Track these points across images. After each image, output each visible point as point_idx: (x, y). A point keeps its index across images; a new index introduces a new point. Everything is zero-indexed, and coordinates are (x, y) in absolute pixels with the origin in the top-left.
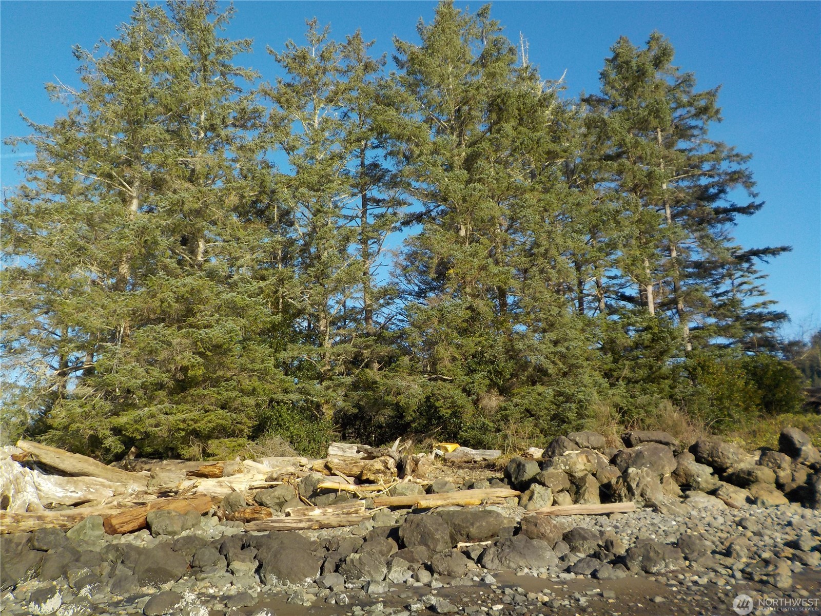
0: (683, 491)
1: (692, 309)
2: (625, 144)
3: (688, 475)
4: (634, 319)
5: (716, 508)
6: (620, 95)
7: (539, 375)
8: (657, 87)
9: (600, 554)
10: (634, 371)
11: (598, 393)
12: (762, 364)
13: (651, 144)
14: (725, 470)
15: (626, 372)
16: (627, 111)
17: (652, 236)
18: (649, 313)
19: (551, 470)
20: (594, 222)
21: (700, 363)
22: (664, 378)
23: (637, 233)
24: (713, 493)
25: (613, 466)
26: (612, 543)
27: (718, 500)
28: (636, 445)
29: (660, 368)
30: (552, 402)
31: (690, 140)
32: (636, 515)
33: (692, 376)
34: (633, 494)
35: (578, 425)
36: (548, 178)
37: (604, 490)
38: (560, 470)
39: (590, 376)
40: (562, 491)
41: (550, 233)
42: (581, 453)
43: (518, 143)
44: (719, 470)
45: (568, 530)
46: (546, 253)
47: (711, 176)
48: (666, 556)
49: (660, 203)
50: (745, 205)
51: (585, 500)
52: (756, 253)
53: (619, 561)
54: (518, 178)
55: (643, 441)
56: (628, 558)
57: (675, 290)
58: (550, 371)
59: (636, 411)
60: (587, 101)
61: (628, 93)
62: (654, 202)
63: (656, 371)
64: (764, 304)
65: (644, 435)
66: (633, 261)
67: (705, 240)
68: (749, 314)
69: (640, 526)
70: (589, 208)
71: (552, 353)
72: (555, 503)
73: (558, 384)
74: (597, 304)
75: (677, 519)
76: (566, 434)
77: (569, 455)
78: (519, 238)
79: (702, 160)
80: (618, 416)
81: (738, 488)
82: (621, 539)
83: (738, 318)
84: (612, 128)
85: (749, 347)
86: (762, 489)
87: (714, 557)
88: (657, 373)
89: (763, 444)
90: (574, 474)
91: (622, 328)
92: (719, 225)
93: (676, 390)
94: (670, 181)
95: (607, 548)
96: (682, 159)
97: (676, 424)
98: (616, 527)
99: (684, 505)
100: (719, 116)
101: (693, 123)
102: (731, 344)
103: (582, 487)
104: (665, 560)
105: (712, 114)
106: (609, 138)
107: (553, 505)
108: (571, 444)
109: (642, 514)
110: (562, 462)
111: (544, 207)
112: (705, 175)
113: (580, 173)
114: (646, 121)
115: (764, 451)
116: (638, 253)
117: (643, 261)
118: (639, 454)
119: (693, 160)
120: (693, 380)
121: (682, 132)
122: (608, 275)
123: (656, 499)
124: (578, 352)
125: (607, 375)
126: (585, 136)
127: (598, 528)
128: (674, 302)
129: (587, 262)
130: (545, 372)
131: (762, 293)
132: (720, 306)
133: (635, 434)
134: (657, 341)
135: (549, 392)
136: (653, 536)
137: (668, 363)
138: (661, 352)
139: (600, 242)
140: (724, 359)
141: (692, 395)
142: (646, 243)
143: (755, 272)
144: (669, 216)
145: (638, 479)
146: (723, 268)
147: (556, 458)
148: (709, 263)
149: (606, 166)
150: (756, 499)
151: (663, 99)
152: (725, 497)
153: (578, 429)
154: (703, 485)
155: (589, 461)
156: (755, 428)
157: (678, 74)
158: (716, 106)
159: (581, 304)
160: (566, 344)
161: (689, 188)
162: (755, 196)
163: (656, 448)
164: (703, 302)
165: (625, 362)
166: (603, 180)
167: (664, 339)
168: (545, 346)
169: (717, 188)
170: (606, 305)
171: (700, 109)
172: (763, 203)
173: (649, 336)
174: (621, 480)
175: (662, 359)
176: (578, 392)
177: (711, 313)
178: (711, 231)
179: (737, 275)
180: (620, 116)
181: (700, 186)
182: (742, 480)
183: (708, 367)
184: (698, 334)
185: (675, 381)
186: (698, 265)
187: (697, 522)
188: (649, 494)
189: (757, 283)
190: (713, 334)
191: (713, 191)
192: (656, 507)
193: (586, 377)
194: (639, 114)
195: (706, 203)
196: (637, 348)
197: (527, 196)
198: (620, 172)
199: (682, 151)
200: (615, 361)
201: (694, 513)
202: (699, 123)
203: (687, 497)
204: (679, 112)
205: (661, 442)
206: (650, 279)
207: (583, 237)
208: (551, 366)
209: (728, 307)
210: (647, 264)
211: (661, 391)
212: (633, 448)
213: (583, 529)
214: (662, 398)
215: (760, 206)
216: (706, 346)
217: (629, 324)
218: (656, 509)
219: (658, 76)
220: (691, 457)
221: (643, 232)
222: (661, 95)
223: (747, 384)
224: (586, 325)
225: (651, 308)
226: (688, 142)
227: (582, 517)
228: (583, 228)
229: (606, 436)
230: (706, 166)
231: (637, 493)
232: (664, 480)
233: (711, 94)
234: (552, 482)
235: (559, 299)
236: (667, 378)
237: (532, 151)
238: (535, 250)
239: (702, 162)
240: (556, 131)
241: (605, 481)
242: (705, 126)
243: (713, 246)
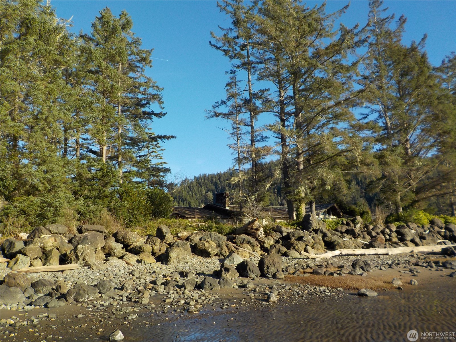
0: (106, 257)
1: (125, 162)
2: (101, 67)
3: (110, 249)
4: (94, 163)
5: (121, 265)
6: (102, 39)
7: (33, 190)
8: (122, 40)
9: (52, 293)
10: (90, 192)
11: (67, 203)
12: (155, 193)
13: (115, 70)
14: (129, 246)
15: (86, 192)
16: (105, 49)
17: (110, 120)
18: (103, 161)
19: (31, 246)
20: (78, 106)
21: (125, 190)
22: (106, 197)
23: (101, 116)
24: (121, 258)
25: (70, 244)
26: (60, 287)
27: (123, 261)
28: (85, 233)
29: (104, 191)
30: (39, 206)
31: (135, 73)
32: (78, 271)
33: (121, 197)
34: (79, 259)
35: (53, 220)
36: (54, 75)
37: (62, 257)
38: (37, 246)
39: (64, 193)
40: (37, 258)
41: (50, 107)
42: (52, 236)
43: (37, 50)
44: (126, 246)
45: (36, 281)
46: (46, 119)
47: (144, 94)
48: (89, 292)
49: (116, 103)
50: (158, 112)
51: (50, 263)
52: (160, 137)
53: (63, 297)
54: (36, 71)
55: (89, 230)
56: (68, 295)
57: (118, 150)
58: (40, 188)
59: (88, 214)
60: (82, 37)
61: (106, 39)
62: (113, 102)
63: (102, 193)
64: (161, 163)
65: (90, 227)
66: (97, 131)
67: (136, 126)
68: (153, 167)
69: (79, 277)
70: (76, 97)
71: (42, 178)
72: (31, 265)
73: (44, 196)
74: (74, 153)
75: (100, 272)
76: (44, 225)
77: (44, 237)
78: (31, 107)
79: (140, 85)
80: (77, 216)
81: (134, 255)
82: (67, 285)
83: (148, 169)
84: (95, 56)
85: (151, 184)
86: (145, 255)
87: (115, 291)
88: (103, 194)
89: (149, 233)
90: (45, 248)
91: (87, 168)
92: (145, 120)
93: (112, 204)
94: (123, 92)
95: (57, 290)
96: (130, 82)
97: (108, 222)
98: (66, 278)
99: (105, 264)
100: (151, 64)
101: (138, 64)
102: (142, 182)
103: (49, 256)
104: (88, 294)
105: (148, 62)
106: (93, 61)
107: (29, 267)
108: (46, 231)
109: (82, 270)
110: (39, 241)
111: (49, 92)
112: (141, 93)
113: (74, 77)
114: (114, 57)
115: (149, 236)
116: (100, 127)
117: (103, 133)
118: (86, 237)
119: (136, 84)
120: (121, 199)
121: (132, 68)
122: (83, 137)
123: (91, 262)
124: (59, 178)
125: (75, 193)
126: (79, 56)
127: (55, 279)
128: (117, 157)
129: (70, 128)
130: (37, 189)
131: (161, 158)
132: (139, 162)
133: (85, 227)
134: (105, 176)
135: (37, 200)
136: (85, 282)
137: (109, 189)
138: (106, 183)
139: (80, 118)
140: (138, 189)
141: (120, 207)
142: (106, 123)
143: (159, 147)
144: (120, 111)
145: (82, 251)
146: (144, 143)
147: (35, 239)
148: (136, 138)
149: (89, 76)
150: (142, 260)
151: (124, 48)
152: (127, 260)
153: (53, 223)
154: (117, 254)
155: (56, 241)
156: (147, 225)
157: (133, 37)
158: (150, 58)
159: (65, 151)
160: (52, 173)
161: (132, 98)
162: (163, 108)
163: (95, 234)
164: (131, 158)
165: (86, 187)
166: (86, 83)
167: (109, 176)
168: (38, 173)
169: (146, 101)
170: (81, 154)
171: (142, 58)
172: (166, 113)
173: (101, 174)
174: (73, 251)
175: (106, 187)
176: (55, 201)
177: (135, 165)
178: (140, 123)
179: (151, 148)
180: (100, 51)
181: (138, 98)
182: (137, 251)
183: (129, 192)
184: (127, 175)
185: (111, 199)
186: (131, 139)
187: (110, 273)
188: (87, 259)
189: (160, 152)
190: (134, 176)
191: (144, 102)
192: (90, 266)
193: (62, 193)
194: (110, 52)
195: (139, 108)
196: (93, 179)
197: (38, 83)
198: (96, 81)
199: (131, 78)
200: (81, 185)
201: (110, 269)
202: (141, 66)
203: (108, 260)
204: (131, 57)
205: (98, 231)
206: (105, 143)
207: (70, 113)
208: (41, 185)
209: (143, 162)
210: (105, 134)
211: (104, 204)
212: (82, 234)
213: (45, 280)
214: (103, 207)
215: (165, 114)
216: (130, 181)
217: (91, 166)
218: (90, 267)
219: (123, 34)
220: (114, 239)
221: (105, 117)
222: (123, 45)
223: (147, 202)
224: (66, 164)
225: (104, 159)
226: (134, 74)
227: (47, 273)
228: (71, 108)
229: (69, 227)
230: (142, 89)
231: (81, 259)
232: (97, 251)
233: (149, 52)
234: (31, 253)
235: (51, 147)
236: (108, 197)
237: (45, 57)
238: (39, 116)
239: (140, 86)
240: (62, 49)
241: (64, 252)
242: (143, 68)
243: (140, 130)
